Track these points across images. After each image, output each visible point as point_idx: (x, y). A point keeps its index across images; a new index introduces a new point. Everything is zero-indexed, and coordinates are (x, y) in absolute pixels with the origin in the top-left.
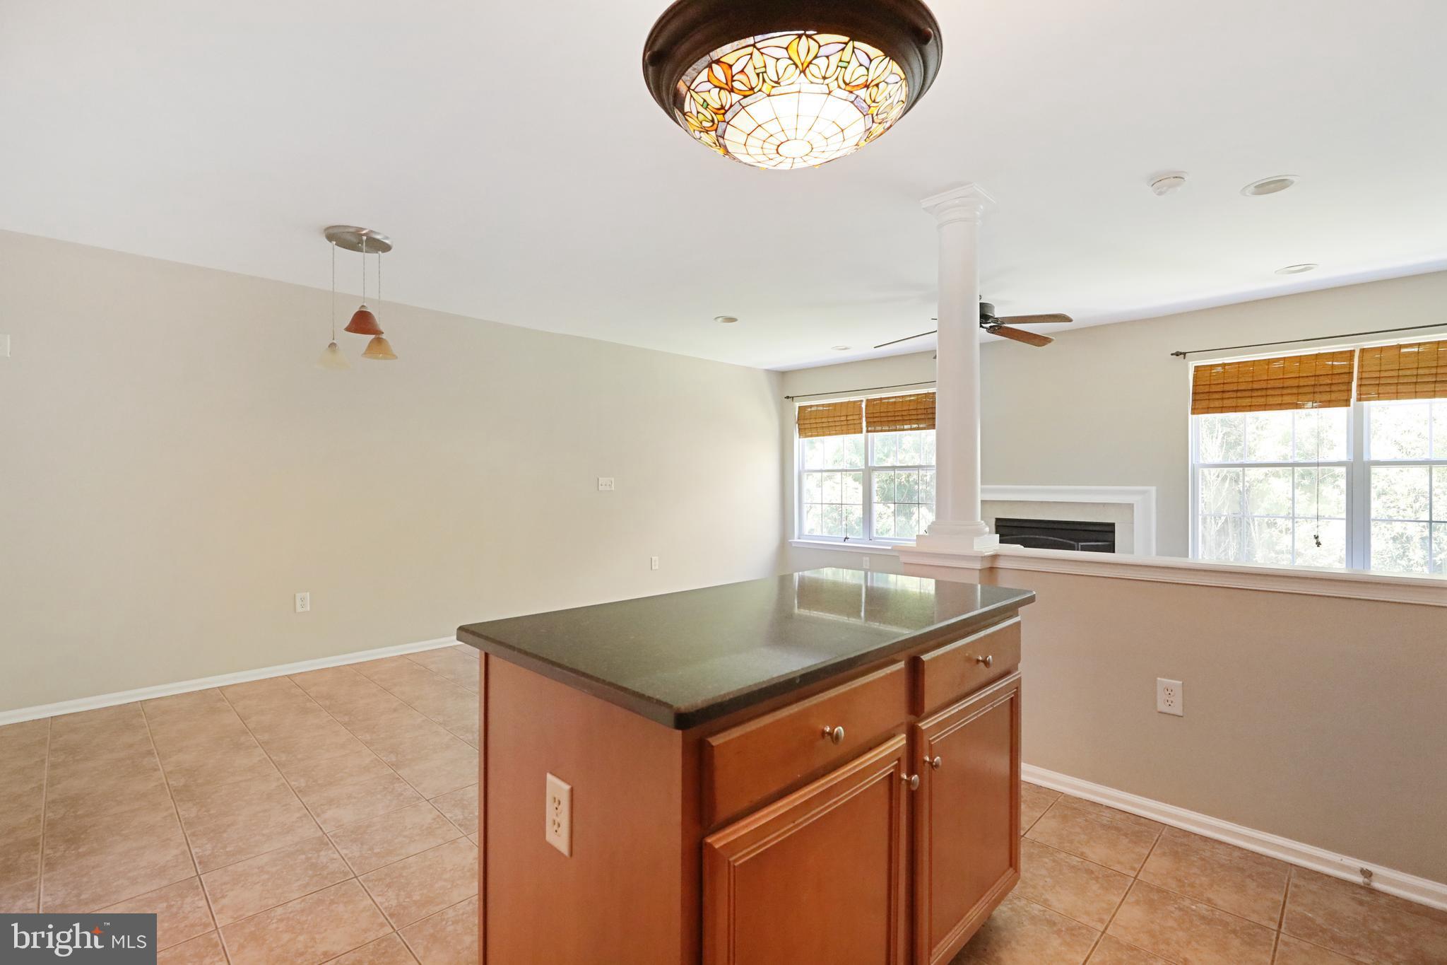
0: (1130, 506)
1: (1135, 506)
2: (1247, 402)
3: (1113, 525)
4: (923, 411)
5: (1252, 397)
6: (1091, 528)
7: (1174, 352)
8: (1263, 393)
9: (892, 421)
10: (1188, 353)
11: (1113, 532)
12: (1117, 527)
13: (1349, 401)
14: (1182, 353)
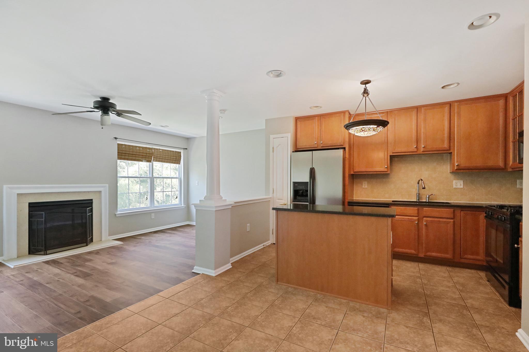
0: (100, 192)
1: (103, 192)
2: (131, 158)
3: (92, 200)
5: (132, 156)
6: (84, 202)
7: (115, 137)
8: (135, 156)
10: (117, 138)
11: (92, 203)
12: (94, 201)
13: (151, 161)
14: (116, 138)
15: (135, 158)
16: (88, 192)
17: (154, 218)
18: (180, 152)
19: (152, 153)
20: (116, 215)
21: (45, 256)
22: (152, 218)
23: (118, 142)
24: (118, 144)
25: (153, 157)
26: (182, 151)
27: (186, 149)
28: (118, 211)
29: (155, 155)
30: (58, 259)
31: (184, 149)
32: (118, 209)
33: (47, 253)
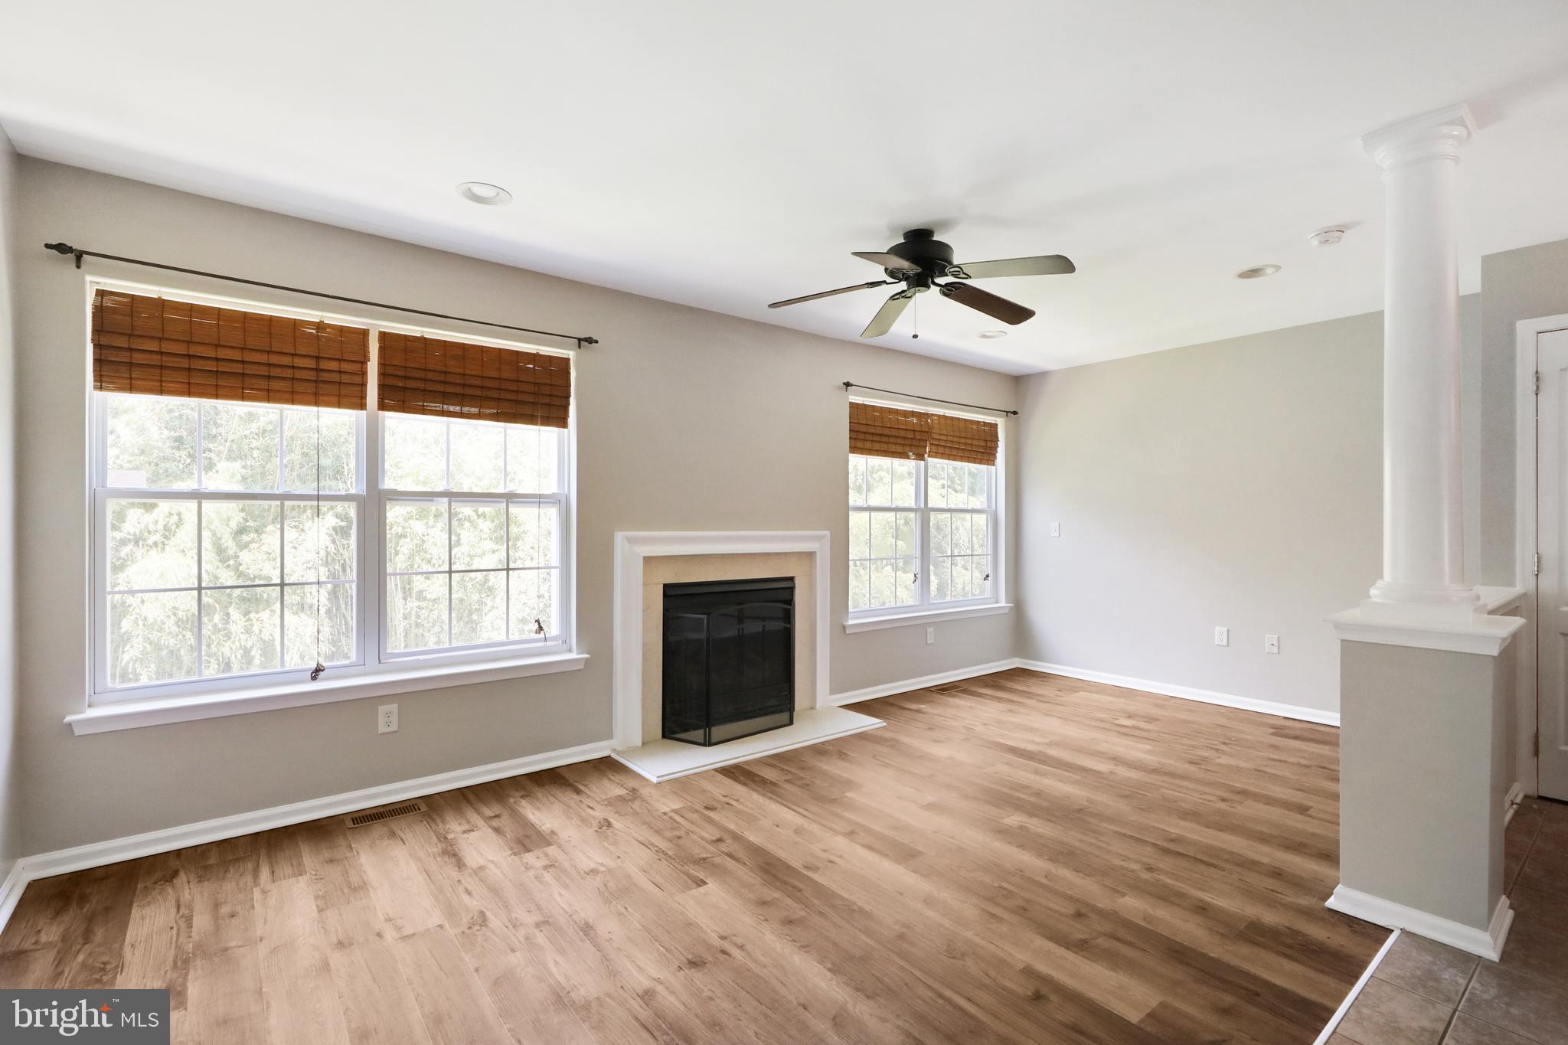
0: (811, 555)
1: (818, 555)
2: (878, 446)
3: (792, 579)
4: (532, 388)
5: (881, 442)
7: (846, 382)
8: (887, 440)
9: (456, 394)
10: (852, 385)
11: (792, 589)
12: (797, 582)
13: (923, 456)
14: (848, 385)
15: (886, 446)
16: (786, 554)
17: (932, 642)
18: (996, 425)
19: (927, 430)
20: (844, 627)
21: (708, 748)
22: (929, 642)
23: (850, 397)
24: (850, 403)
25: (928, 445)
26: (1000, 422)
27: (1015, 413)
28: (850, 615)
29: (935, 436)
30: (747, 763)
31: (1007, 412)
32: (850, 610)
33: (713, 741)
